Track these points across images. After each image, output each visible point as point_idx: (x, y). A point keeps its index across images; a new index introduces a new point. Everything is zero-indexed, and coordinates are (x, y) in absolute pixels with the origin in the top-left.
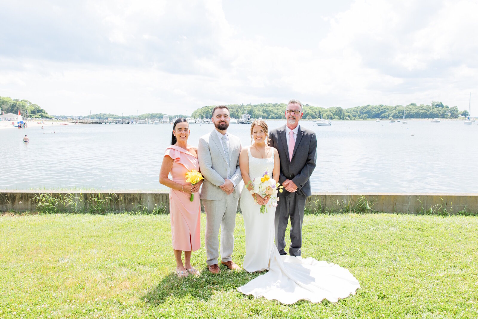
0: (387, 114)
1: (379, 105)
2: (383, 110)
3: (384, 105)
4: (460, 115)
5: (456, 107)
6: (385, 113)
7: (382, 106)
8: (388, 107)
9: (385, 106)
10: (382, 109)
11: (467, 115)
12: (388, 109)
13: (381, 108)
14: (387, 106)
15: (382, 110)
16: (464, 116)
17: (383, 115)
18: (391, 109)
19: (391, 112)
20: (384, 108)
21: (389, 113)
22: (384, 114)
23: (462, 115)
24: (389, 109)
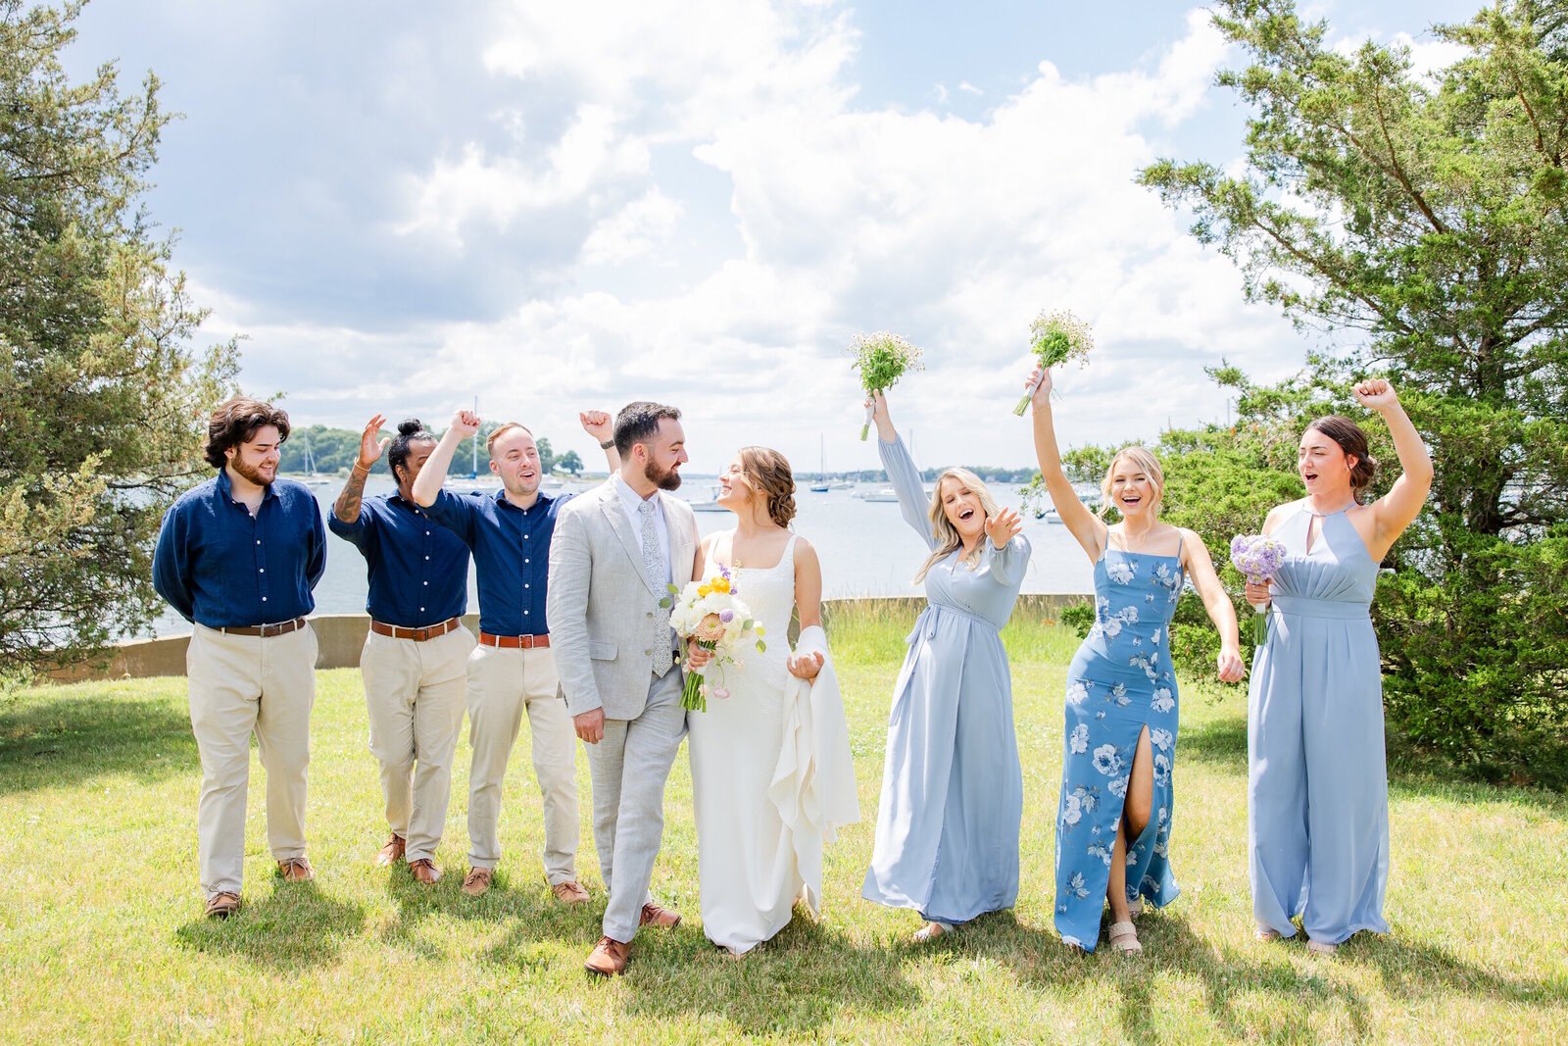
0: (338, 456)
1: (315, 428)
2: (324, 445)
3: (329, 427)
4: (558, 467)
5: (546, 440)
6: (331, 454)
7: (324, 430)
8: (341, 435)
9: (334, 430)
10: (322, 441)
11: (577, 466)
12: (341, 441)
13: (319, 438)
14: (339, 430)
15: (320, 445)
16: (568, 470)
17: (325, 462)
18: (352, 439)
19: (350, 453)
20: (329, 439)
21: (344, 455)
22: (327, 458)
23: (564, 465)
24: (345, 441)
